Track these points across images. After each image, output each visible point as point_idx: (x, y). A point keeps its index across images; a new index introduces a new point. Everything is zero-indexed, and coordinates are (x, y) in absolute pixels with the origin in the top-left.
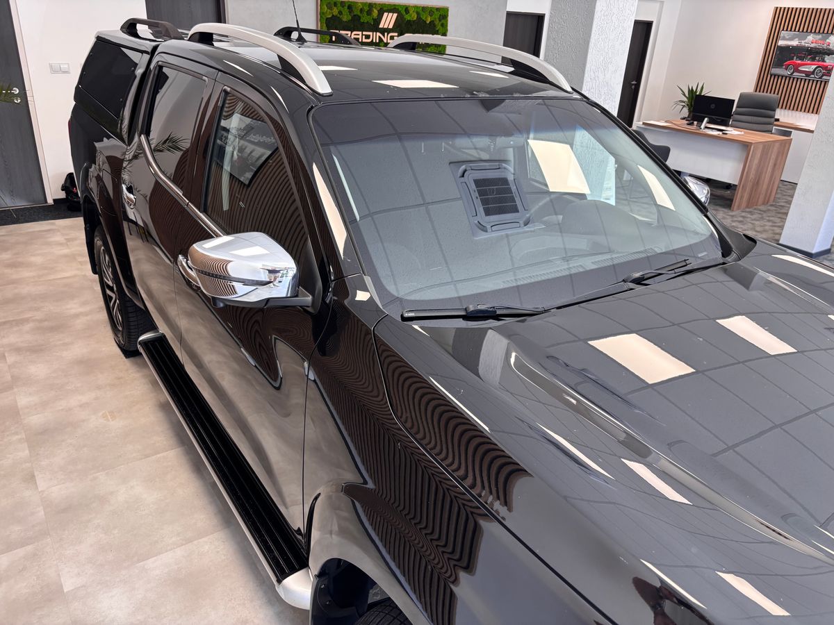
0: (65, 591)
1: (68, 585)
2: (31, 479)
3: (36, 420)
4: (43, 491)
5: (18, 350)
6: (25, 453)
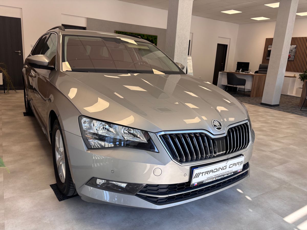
5: (6, 110)
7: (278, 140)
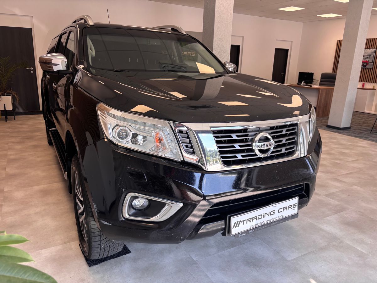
0: (4, 191)
1: (6, 189)
2: (5, 169)
3: (12, 157)
4: (7, 172)
5: (13, 142)
6: (6, 164)
7: (339, 178)
